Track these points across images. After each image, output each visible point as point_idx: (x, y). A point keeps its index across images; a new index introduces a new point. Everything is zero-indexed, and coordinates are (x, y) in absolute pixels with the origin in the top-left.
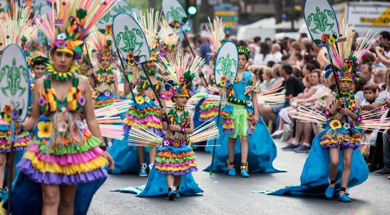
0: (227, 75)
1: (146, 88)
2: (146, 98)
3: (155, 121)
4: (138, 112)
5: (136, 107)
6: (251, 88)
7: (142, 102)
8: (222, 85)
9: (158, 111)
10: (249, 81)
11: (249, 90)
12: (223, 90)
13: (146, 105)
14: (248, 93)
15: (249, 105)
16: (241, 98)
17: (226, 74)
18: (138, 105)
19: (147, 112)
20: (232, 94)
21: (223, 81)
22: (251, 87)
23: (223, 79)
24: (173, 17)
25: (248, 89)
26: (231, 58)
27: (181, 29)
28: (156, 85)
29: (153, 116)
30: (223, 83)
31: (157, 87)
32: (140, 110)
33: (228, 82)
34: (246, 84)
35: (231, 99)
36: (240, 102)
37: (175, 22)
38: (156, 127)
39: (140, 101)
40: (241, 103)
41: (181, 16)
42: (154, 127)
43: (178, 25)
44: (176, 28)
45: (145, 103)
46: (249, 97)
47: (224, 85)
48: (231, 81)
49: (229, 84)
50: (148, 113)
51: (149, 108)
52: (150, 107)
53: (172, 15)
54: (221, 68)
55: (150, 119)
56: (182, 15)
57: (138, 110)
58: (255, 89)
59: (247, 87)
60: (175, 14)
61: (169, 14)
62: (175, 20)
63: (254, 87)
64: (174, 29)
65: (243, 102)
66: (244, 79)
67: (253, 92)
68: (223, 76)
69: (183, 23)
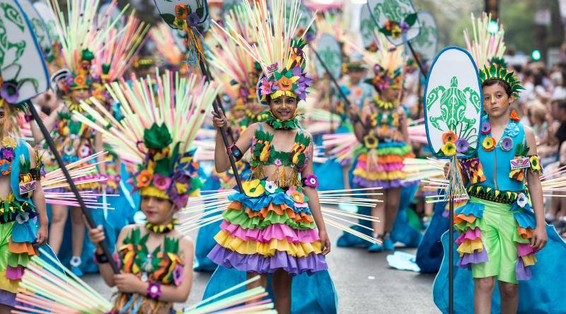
0: (458, 127)
1: (270, 161)
2: (268, 183)
3: (288, 238)
4: (247, 215)
5: (242, 203)
6: (524, 163)
7: (257, 193)
8: (446, 153)
9: (294, 216)
10: (519, 147)
11: (521, 166)
12: (451, 165)
13: (266, 201)
14: (516, 175)
15: (522, 204)
16: (502, 185)
17: (455, 127)
18: (247, 199)
19: (268, 216)
20: (479, 178)
21: (448, 143)
22: (524, 159)
23: (449, 137)
24: (387, 14)
25: (517, 164)
26: (461, 87)
27: (405, 38)
28: (293, 153)
29: (283, 226)
30: (450, 148)
31: (295, 159)
32: (253, 212)
33: (462, 143)
34: (513, 152)
35: (479, 189)
36: (499, 196)
37: (392, 24)
38: (291, 252)
39: (253, 190)
40: (503, 199)
41: (403, 12)
42: (286, 252)
43: (397, 29)
44: (394, 35)
45: (265, 195)
46: (520, 183)
47: (453, 152)
48: (469, 142)
49: (465, 149)
50: (270, 218)
51: (271, 208)
52: (274, 205)
53: (386, 11)
54: (439, 114)
55: (276, 234)
56: (405, 10)
57: (248, 211)
58: (534, 163)
59: (515, 161)
60: (391, 9)
61: (380, 8)
62: (392, 19)
63: (531, 160)
64: (389, 37)
65: (506, 197)
66: (507, 142)
67: (529, 172)
68: (446, 130)
69: (407, 26)
